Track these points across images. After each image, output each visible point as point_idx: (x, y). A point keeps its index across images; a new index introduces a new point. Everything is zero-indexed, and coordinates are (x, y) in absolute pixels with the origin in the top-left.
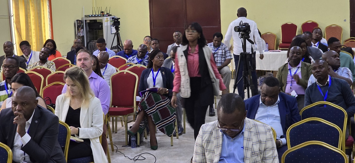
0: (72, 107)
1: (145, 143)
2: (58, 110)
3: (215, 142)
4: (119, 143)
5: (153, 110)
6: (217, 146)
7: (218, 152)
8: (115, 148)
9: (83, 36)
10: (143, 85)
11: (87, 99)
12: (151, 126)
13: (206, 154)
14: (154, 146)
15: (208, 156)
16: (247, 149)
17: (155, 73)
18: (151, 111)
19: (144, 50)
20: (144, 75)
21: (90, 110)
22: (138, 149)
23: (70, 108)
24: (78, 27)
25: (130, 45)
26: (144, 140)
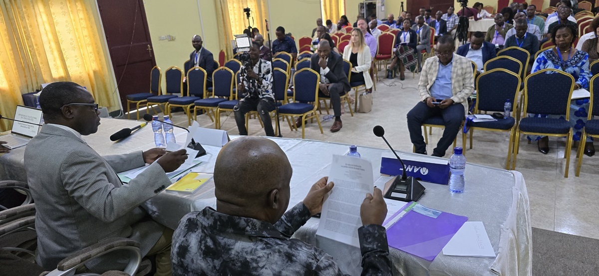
0: (353, 52)
1: (397, 77)
2: (345, 54)
3: (434, 69)
4: (382, 77)
5: (403, 56)
6: (435, 71)
7: (435, 75)
8: (379, 79)
9: (364, 14)
10: (398, 41)
11: (362, 47)
12: (401, 66)
13: (428, 76)
14: (402, 78)
15: (429, 77)
16: (454, 72)
17: (406, 33)
18: (402, 57)
19: (401, 21)
20: (398, 34)
21: (363, 54)
22: (393, 80)
23: (352, 53)
24: (361, 7)
25: (392, 18)
26: (397, 75)
